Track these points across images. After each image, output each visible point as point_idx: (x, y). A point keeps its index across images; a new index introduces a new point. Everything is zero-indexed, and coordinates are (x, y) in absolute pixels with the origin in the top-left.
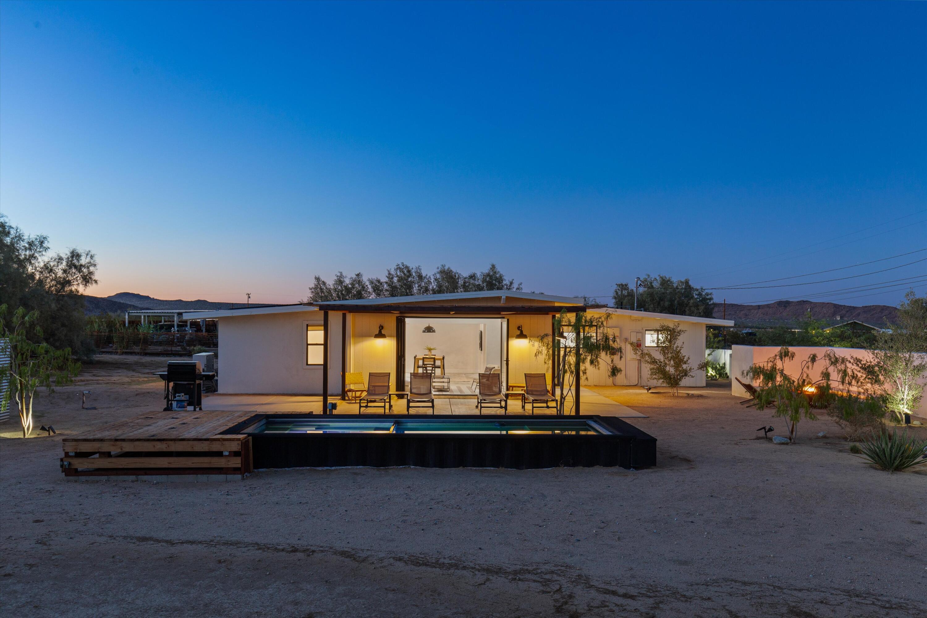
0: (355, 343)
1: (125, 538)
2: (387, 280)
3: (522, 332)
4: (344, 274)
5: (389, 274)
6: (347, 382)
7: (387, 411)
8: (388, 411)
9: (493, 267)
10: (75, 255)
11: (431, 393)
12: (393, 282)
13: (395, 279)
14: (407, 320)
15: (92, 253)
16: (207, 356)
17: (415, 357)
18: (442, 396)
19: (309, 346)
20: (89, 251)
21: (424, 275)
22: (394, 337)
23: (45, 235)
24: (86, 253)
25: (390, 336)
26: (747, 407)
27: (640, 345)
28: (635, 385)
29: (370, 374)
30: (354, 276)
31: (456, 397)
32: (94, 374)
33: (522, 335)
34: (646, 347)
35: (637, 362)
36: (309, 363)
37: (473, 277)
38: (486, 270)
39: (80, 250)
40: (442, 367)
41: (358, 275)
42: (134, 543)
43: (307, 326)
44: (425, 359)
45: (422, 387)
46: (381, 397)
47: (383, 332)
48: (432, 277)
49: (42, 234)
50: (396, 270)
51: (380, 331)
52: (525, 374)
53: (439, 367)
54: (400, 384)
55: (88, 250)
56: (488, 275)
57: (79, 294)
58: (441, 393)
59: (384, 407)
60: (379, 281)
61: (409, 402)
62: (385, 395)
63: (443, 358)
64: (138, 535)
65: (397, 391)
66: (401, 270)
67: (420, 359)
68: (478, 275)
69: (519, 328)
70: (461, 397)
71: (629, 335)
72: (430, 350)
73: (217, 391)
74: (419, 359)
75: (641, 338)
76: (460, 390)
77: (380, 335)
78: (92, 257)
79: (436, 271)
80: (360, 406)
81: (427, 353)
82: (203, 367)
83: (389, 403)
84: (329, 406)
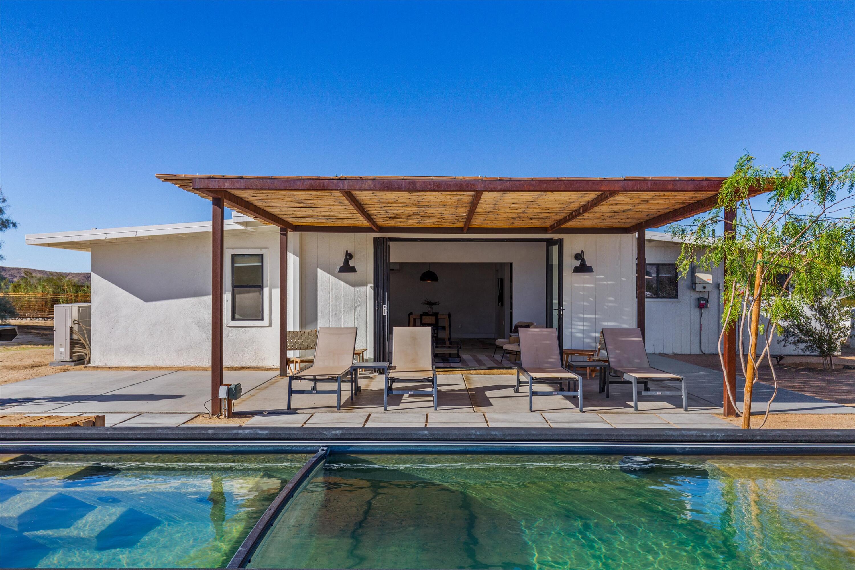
3: (583, 260)
16: (80, 308)
17: (410, 315)
19: (236, 290)
33: (584, 268)
36: (236, 317)
40: (447, 329)
43: (233, 256)
47: (351, 263)
51: (346, 262)
58: (447, 365)
61: (390, 380)
63: (450, 315)
67: (417, 317)
69: (577, 257)
70: (481, 371)
72: (430, 304)
73: (89, 363)
74: (415, 318)
77: (346, 268)
80: (291, 392)
81: (426, 309)
82: (69, 324)
83: (354, 383)
84: (222, 393)
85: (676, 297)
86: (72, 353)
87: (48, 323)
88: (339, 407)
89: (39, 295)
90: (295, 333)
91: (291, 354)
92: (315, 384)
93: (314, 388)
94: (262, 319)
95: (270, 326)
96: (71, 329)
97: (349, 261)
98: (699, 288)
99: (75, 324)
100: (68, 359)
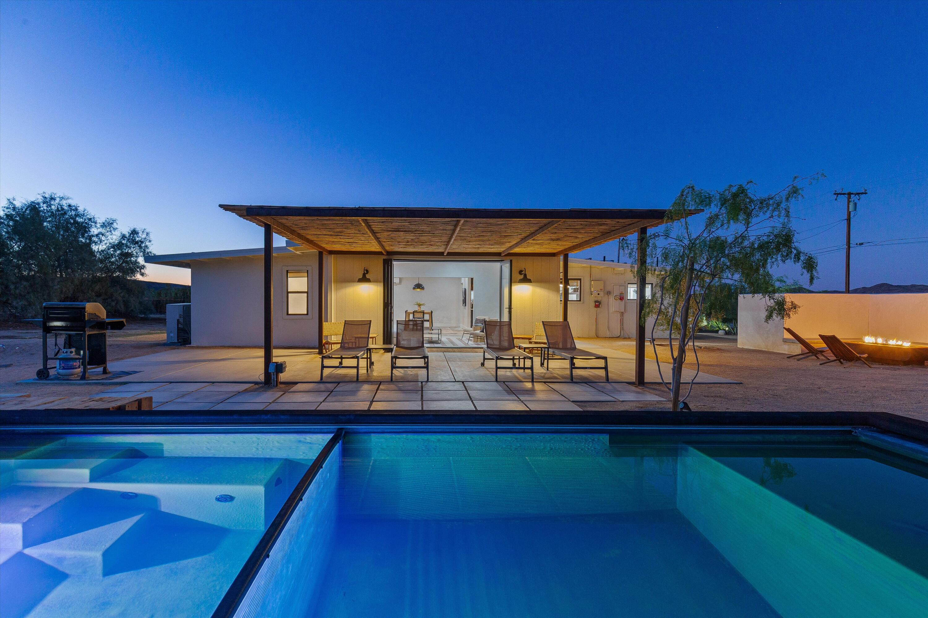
0: (337, 289)
3: (525, 275)
6: (325, 333)
7: (363, 371)
8: (365, 371)
10: (134, 232)
11: (423, 346)
14: (394, 263)
15: (148, 230)
16: (184, 306)
17: (406, 312)
18: (434, 349)
19: (289, 294)
20: (145, 229)
22: (380, 282)
23: (114, 217)
24: (142, 230)
25: (376, 281)
26: (820, 364)
27: (623, 298)
28: (618, 337)
29: (346, 323)
31: (450, 350)
33: (525, 280)
34: (628, 300)
35: (619, 315)
36: (289, 313)
39: (138, 229)
40: (430, 321)
43: (287, 271)
44: (415, 313)
45: (412, 338)
46: (353, 353)
47: (368, 276)
49: (112, 218)
51: (364, 275)
52: (543, 322)
53: (428, 321)
54: (387, 337)
55: (143, 228)
57: (140, 265)
58: (432, 345)
59: (357, 367)
61: (394, 358)
62: (362, 349)
63: (432, 312)
65: (384, 343)
67: (411, 313)
69: (520, 272)
70: (456, 350)
71: (612, 288)
72: (419, 305)
73: (190, 344)
74: (409, 313)
75: (624, 291)
76: (452, 342)
77: (364, 279)
78: (147, 234)
80: (323, 367)
81: (416, 308)
82: (177, 317)
83: (369, 360)
84: (272, 369)
85: (580, 300)
86: (178, 337)
87: (162, 316)
92: (342, 360)
93: (341, 363)
94: (307, 314)
95: (312, 319)
96: (178, 320)
97: (366, 275)
98: (595, 294)
99: (180, 317)
100: (176, 341)
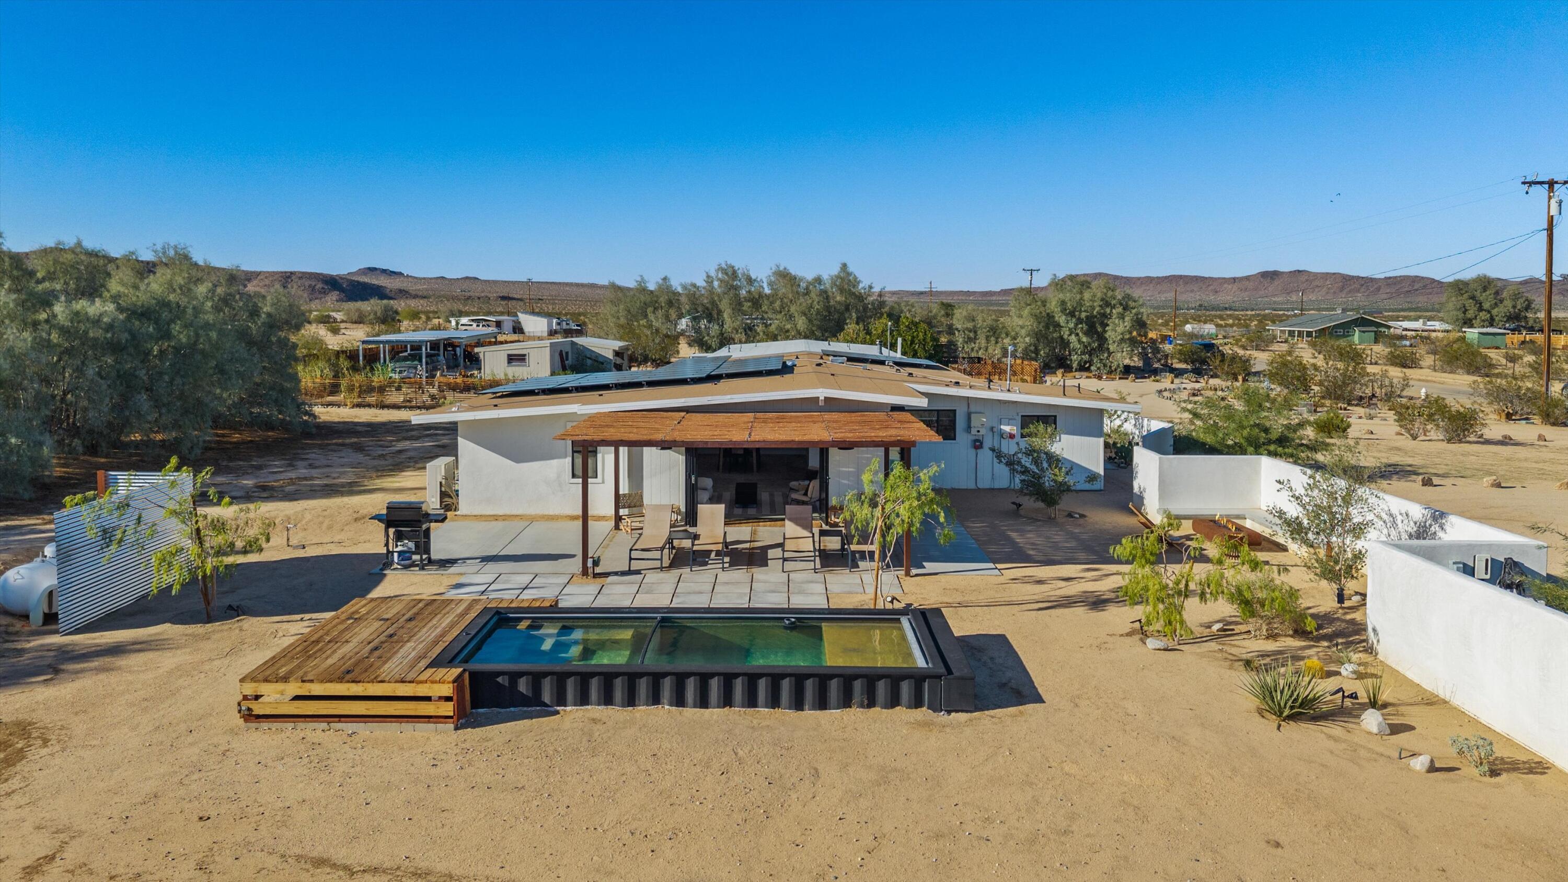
1: (299, 858)
2: (704, 284)
4: (646, 278)
5: (708, 276)
9: (844, 266)
12: (713, 287)
13: (716, 284)
21: (754, 277)
30: (661, 281)
32: (310, 462)
37: (818, 280)
38: (835, 270)
41: (665, 279)
42: (308, 871)
48: (765, 280)
50: (717, 271)
56: (838, 277)
60: (694, 285)
64: (315, 854)
66: (725, 272)
68: (825, 277)
70: (768, 522)
73: (457, 511)
79: (770, 272)
80: (631, 559)
82: (439, 479)
84: (590, 563)
85: (954, 439)
86: (441, 502)
88: (661, 568)
89: (318, 380)
90: (624, 495)
91: (622, 512)
94: (596, 477)
95: (603, 482)
96: (441, 483)
98: (974, 431)
99: (443, 479)
100: (438, 507)
